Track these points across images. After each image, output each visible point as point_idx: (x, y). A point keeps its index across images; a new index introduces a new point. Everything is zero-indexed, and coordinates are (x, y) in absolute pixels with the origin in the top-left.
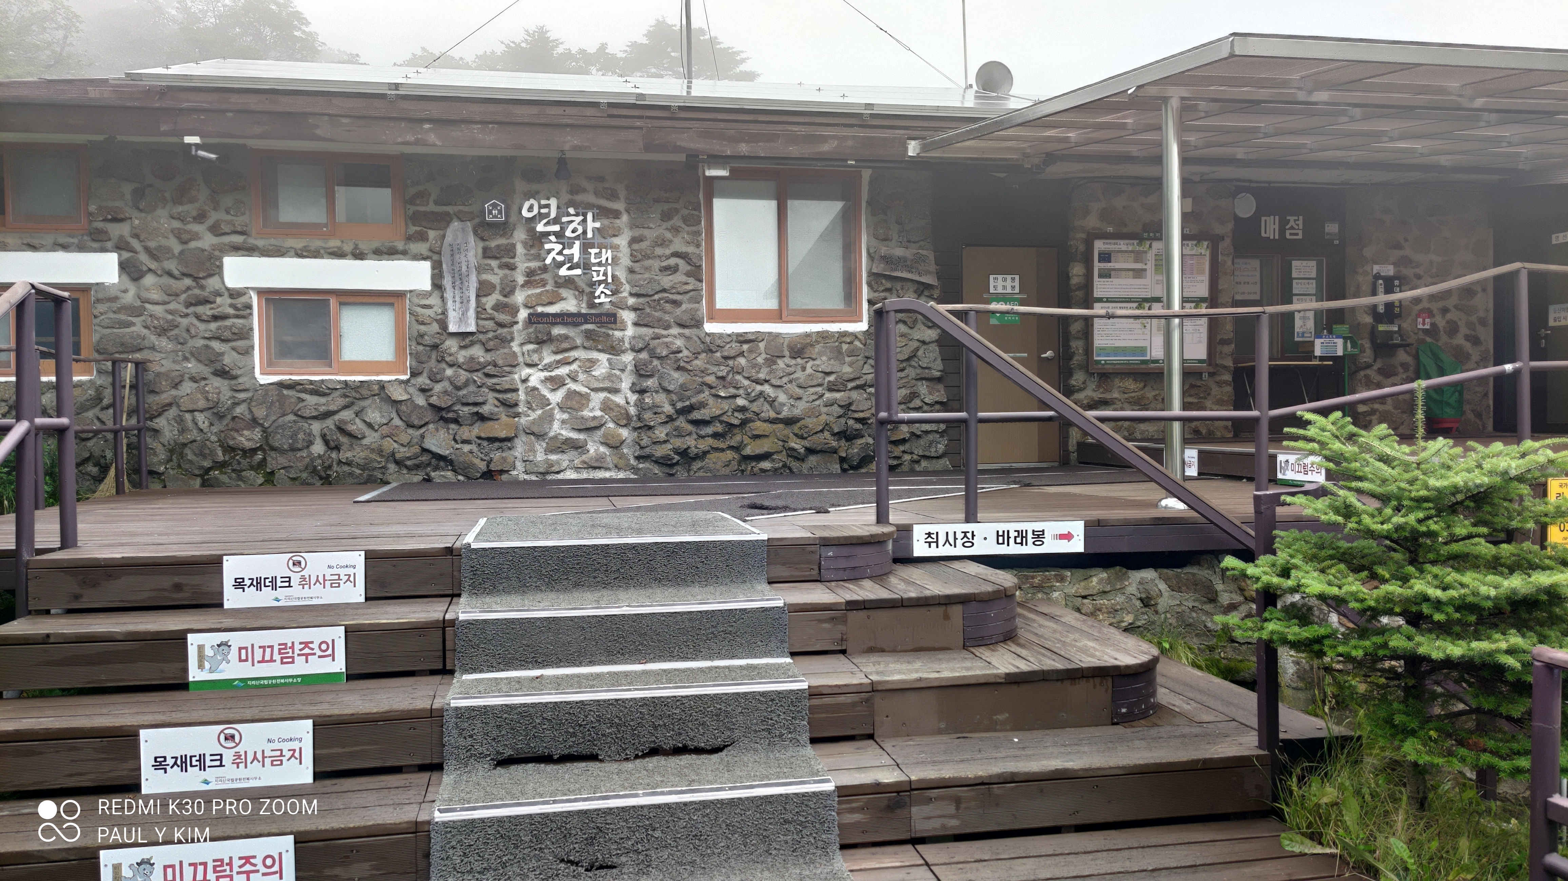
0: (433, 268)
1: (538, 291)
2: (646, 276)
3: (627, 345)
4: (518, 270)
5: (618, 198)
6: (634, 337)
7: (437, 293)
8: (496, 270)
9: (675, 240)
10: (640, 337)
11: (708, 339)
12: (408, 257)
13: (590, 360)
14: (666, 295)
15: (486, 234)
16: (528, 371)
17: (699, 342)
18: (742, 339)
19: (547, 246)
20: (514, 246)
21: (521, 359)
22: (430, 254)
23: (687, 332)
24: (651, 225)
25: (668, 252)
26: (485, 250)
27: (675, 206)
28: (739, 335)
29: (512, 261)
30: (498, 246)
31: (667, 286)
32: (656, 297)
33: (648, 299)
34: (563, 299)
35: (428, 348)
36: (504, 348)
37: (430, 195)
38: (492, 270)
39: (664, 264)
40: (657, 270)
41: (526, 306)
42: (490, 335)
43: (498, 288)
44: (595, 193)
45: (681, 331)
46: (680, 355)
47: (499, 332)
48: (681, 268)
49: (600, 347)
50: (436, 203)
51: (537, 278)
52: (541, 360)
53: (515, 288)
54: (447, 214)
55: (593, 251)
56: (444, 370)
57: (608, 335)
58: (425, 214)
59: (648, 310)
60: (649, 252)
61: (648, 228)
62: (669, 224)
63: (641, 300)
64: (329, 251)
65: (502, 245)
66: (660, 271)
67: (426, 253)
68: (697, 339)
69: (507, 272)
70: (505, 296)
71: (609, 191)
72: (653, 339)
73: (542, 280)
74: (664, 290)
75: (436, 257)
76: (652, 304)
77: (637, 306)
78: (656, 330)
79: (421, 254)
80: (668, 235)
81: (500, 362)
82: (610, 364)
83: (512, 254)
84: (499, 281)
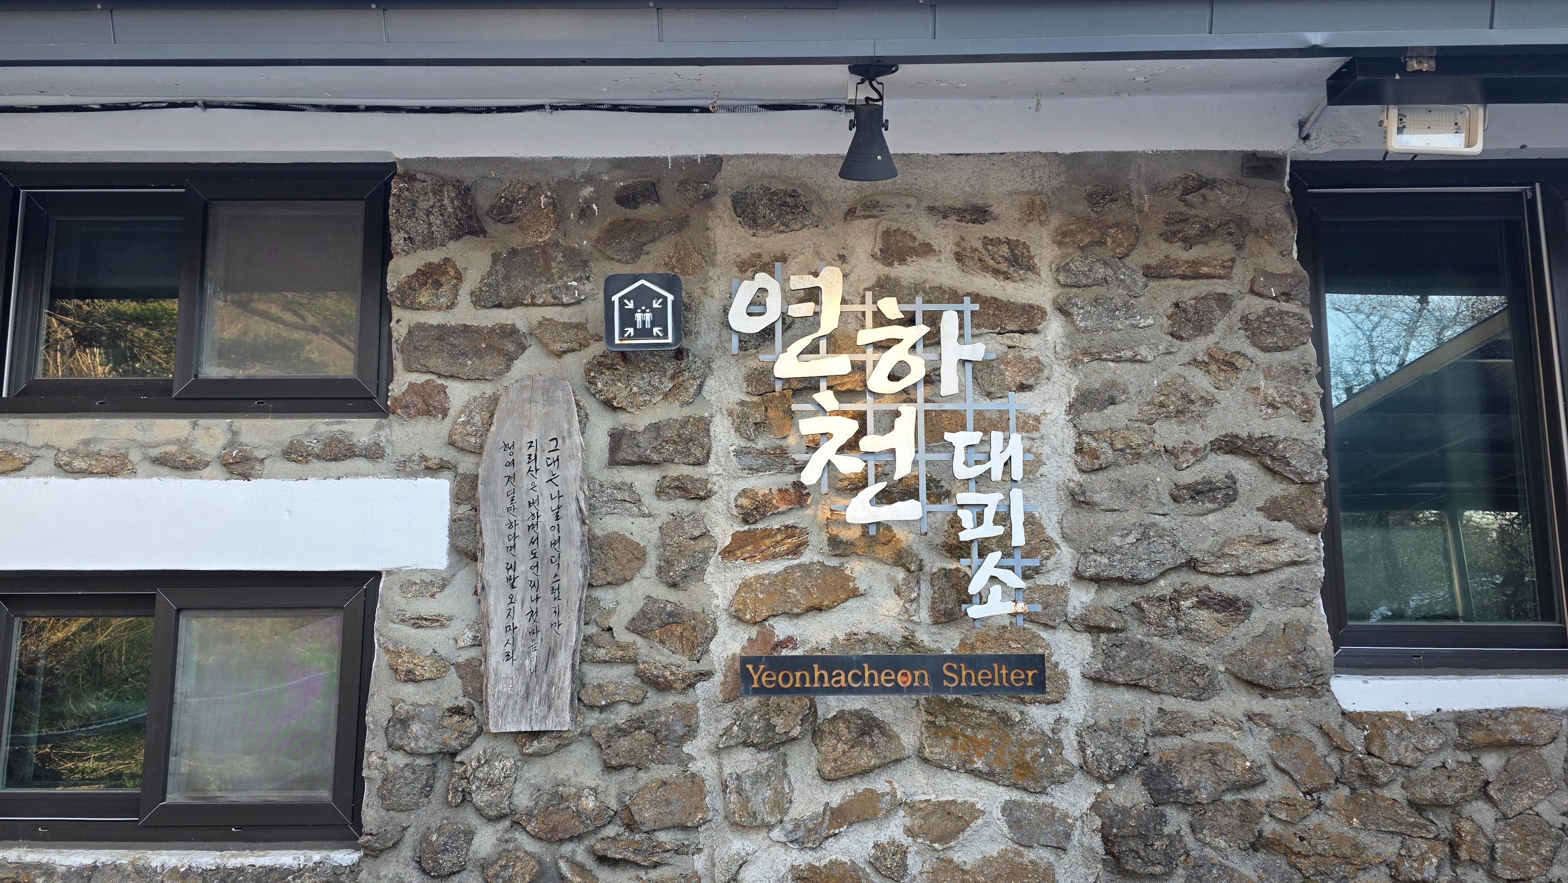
0: (457, 498)
1: (777, 567)
2: (1132, 517)
3: (1072, 756)
4: (716, 502)
5: (1031, 268)
6: (1094, 729)
7: (463, 580)
8: (650, 502)
9: (1224, 396)
10: (1116, 728)
11: (1355, 737)
12: (382, 465)
13: (945, 809)
14: (1200, 581)
15: (620, 391)
16: (738, 845)
17: (1322, 748)
18: (1478, 736)
19: (809, 426)
20: (704, 425)
21: (713, 800)
22: (450, 455)
23: (1274, 706)
24: (1144, 352)
25: (1202, 437)
26: (617, 438)
27: (1219, 287)
28: (1463, 720)
29: (697, 472)
30: (656, 428)
31: (1201, 548)
32: (1164, 586)
33: (1133, 594)
34: (855, 594)
35: (421, 762)
36: (662, 761)
37: (459, 277)
38: (637, 502)
39: (1188, 477)
40: (1166, 498)
41: (738, 618)
42: (622, 715)
43: (653, 559)
44: (959, 257)
45: (1258, 705)
46: (1260, 795)
47: (648, 705)
48: (1243, 488)
49: (979, 764)
50: (479, 300)
51: (776, 524)
52: (781, 804)
53: (705, 560)
54: (509, 332)
55: (960, 439)
56: (469, 835)
57: (1005, 720)
58: (443, 333)
59: (1137, 632)
60: (1137, 439)
61: (1133, 360)
62: (1201, 345)
63: (1112, 596)
64: (155, 452)
65: (668, 423)
66: (1175, 499)
67: (436, 451)
68: (1315, 737)
69: (683, 506)
70: (674, 585)
71: (1005, 250)
72: (1159, 734)
73: (790, 530)
74: (1192, 565)
75: (466, 464)
76: (1153, 612)
77: (1099, 619)
78: (1171, 704)
79: (423, 458)
80: (1201, 381)
81: (647, 814)
82: (1015, 824)
83: (699, 453)
84: (655, 537)
